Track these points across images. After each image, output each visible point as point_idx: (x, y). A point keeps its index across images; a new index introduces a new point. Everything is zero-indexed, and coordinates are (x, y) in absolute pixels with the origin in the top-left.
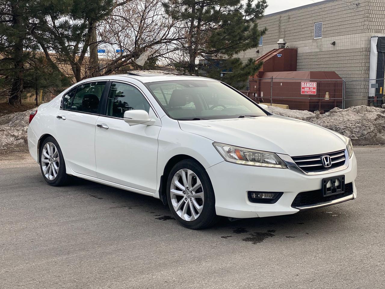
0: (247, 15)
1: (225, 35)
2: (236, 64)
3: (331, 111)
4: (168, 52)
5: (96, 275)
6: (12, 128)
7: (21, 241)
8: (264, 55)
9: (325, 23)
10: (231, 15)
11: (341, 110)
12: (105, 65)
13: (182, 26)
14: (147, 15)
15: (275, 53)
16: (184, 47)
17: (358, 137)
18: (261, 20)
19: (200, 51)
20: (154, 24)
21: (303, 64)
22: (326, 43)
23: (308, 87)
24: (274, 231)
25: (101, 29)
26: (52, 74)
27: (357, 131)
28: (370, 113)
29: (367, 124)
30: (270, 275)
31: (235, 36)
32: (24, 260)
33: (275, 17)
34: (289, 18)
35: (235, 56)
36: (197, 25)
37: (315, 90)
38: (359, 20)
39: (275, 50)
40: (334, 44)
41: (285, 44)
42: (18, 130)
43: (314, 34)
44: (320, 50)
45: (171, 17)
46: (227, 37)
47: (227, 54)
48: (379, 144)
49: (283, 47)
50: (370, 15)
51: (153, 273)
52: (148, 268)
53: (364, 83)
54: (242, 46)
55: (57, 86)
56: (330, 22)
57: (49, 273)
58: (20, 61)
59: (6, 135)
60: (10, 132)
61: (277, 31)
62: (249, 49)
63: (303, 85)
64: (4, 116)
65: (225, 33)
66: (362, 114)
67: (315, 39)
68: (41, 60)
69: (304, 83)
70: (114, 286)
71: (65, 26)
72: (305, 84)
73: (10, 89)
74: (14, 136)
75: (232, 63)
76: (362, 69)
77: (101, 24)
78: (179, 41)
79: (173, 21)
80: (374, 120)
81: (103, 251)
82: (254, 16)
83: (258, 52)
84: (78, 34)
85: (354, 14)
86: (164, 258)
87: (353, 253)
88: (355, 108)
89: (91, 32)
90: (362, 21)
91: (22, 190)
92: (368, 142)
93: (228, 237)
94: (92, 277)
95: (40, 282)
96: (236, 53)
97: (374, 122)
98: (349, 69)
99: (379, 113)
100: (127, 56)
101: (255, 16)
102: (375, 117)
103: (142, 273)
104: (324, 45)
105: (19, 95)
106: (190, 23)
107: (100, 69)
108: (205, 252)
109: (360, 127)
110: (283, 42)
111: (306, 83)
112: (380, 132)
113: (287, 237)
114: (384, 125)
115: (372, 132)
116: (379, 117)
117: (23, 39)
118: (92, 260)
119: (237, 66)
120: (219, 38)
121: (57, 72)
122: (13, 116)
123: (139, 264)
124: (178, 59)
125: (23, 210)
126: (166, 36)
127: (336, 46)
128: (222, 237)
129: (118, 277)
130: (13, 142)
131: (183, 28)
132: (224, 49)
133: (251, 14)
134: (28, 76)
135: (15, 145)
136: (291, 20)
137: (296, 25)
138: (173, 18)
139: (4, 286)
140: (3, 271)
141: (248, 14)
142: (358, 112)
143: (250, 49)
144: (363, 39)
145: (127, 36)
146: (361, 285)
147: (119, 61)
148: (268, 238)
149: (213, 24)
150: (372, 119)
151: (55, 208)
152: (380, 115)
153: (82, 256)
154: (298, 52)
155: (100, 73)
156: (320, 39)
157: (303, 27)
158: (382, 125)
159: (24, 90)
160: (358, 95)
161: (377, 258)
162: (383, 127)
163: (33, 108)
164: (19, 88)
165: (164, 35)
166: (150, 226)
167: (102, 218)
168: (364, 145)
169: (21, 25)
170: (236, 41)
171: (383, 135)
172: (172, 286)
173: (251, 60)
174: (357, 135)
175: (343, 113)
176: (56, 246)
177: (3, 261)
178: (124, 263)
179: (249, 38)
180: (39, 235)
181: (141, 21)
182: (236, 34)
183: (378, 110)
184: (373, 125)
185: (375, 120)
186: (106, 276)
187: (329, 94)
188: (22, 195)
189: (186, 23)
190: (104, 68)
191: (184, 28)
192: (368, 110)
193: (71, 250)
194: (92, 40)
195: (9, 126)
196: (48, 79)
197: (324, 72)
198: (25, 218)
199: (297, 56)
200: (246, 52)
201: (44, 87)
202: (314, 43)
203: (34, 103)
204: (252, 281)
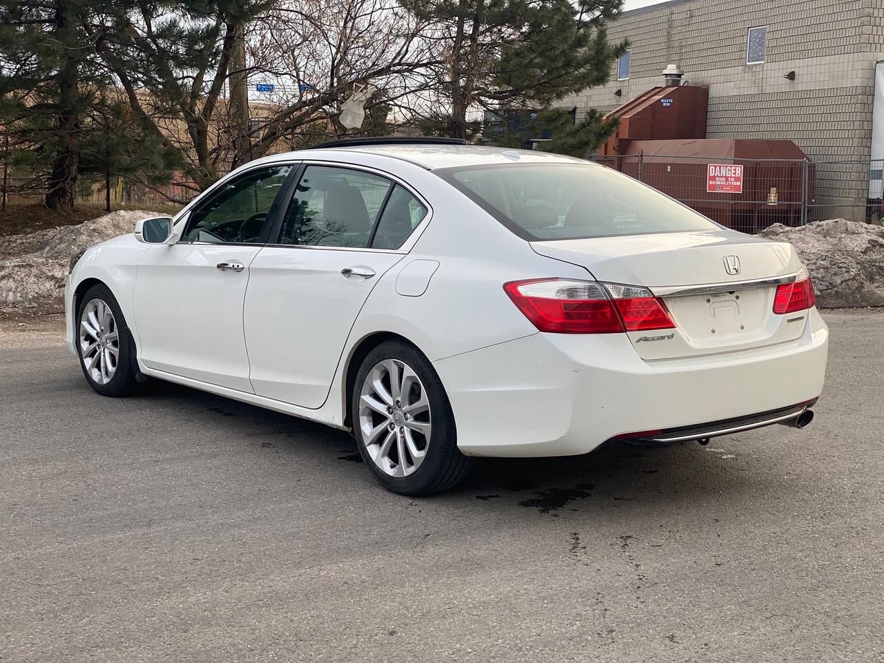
0: (584, 10)
1: (532, 56)
2: (556, 123)
3: (764, 231)
4: (406, 94)
5: (203, 568)
6: (50, 261)
7: (51, 498)
8: (632, 100)
9: (773, 28)
10: (549, 11)
11: (788, 228)
12: (262, 121)
13: (438, 34)
14: (359, 8)
15: (657, 98)
16: (441, 82)
17: (820, 291)
18: (615, 22)
19: (476, 92)
20: (375, 29)
21: (722, 121)
22: (773, 76)
23: (723, 177)
24: (591, 487)
25: (254, 41)
26: (142, 141)
27: (820, 276)
28: (855, 235)
29: (843, 260)
30: (565, 572)
31: (554, 59)
32: (55, 535)
33: (658, 14)
34: (691, 16)
35: (556, 104)
36: (471, 32)
37: (739, 183)
38: (850, 23)
39: (657, 90)
40: (791, 76)
41: (679, 76)
42: (62, 266)
43: (746, 54)
44: (760, 90)
45: (413, 14)
46: (536, 60)
47: (539, 100)
48: (866, 307)
49: (676, 83)
50: (876, 11)
51: (322, 565)
52: (312, 556)
53: (859, 167)
54: (572, 80)
55: (154, 167)
56: (784, 26)
57: (104, 561)
58: (70, 112)
59: (36, 276)
60: (44, 270)
61: (663, 46)
62: (588, 88)
63: (712, 171)
64: (34, 235)
65: (531, 50)
66: (834, 239)
67: (749, 66)
68: (117, 110)
69: (715, 167)
70: (238, 589)
71: (170, 31)
72: (718, 168)
73: (50, 173)
74: (53, 278)
75: (548, 121)
76: (853, 134)
77: (254, 30)
78: (431, 69)
79: (417, 24)
80: (862, 252)
81: (222, 521)
82: (600, 13)
83: (619, 93)
84: (201, 51)
85: (838, 8)
86: (349, 538)
87: (751, 532)
88: (819, 226)
89: (230, 47)
90: (856, 25)
91: (63, 395)
92: (842, 302)
93: (490, 497)
94: (194, 570)
95: (84, 580)
96: (559, 96)
97: (859, 258)
98: (825, 134)
99: (874, 237)
100: (312, 102)
101: (603, 12)
102: (864, 246)
103: (298, 564)
104: (768, 80)
105: (67, 187)
106: (456, 29)
107: (253, 130)
108: (436, 527)
109: (827, 268)
110: (675, 72)
111: (720, 167)
112: (872, 280)
113: (615, 499)
114: (881, 264)
115: (854, 279)
116: (874, 246)
117: (78, 62)
118: (198, 538)
119: (560, 128)
120: (518, 63)
121: (154, 137)
122: (54, 234)
123: (294, 549)
124: (428, 110)
125: (61, 435)
126: (401, 56)
127: (796, 81)
128: (477, 498)
129: (248, 573)
130: (51, 291)
131: (439, 39)
132: (531, 88)
133: (593, 9)
134: (88, 145)
135: (56, 298)
136: (694, 20)
137: (707, 32)
138: (417, 15)
139: (9, 586)
140: (10, 556)
141: (586, 7)
142: (826, 234)
143: (590, 87)
144: (858, 66)
145: (313, 55)
146: (752, 596)
147: (296, 113)
148: (575, 499)
149: (507, 31)
150: (857, 251)
151: (130, 434)
152: (876, 241)
153: (178, 530)
154: (710, 96)
155: (250, 141)
156: (761, 66)
157: (723, 36)
158: (877, 264)
159: (79, 177)
160: (844, 195)
161: (798, 542)
162: (880, 268)
163: (99, 216)
164: (69, 173)
165: (399, 53)
166: (329, 472)
167: (229, 456)
168: (832, 309)
169: (74, 30)
170: (558, 69)
171: (877, 287)
172: (358, 591)
173: (592, 114)
174: (819, 286)
175: (792, 236)
176: (124, 509)
177: (12, 537)
178: (264, 546)
179: (586, 63)
180: (90, 486)
181: (346, 23)
182: (558, 52)
183: (872, 231)
184: (857, 263)
185: (865, 253)
186: (222, 570)
187: (777, 192)
188: (62, 405)
189: (448, 27)
190: (261, 129)
191: (442, 39)
192: (849, 228)
193: (155, 517)
194: (235, 64)
195: (44, 256)
196: (134, 153)
197: (768, 142)
198: (65, 453)
199: (707, 104)
200: (580, 94)
201: (126, 170)
202: (747, 74)
203: (101, 206)
204: (525, 584)
